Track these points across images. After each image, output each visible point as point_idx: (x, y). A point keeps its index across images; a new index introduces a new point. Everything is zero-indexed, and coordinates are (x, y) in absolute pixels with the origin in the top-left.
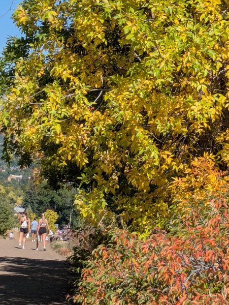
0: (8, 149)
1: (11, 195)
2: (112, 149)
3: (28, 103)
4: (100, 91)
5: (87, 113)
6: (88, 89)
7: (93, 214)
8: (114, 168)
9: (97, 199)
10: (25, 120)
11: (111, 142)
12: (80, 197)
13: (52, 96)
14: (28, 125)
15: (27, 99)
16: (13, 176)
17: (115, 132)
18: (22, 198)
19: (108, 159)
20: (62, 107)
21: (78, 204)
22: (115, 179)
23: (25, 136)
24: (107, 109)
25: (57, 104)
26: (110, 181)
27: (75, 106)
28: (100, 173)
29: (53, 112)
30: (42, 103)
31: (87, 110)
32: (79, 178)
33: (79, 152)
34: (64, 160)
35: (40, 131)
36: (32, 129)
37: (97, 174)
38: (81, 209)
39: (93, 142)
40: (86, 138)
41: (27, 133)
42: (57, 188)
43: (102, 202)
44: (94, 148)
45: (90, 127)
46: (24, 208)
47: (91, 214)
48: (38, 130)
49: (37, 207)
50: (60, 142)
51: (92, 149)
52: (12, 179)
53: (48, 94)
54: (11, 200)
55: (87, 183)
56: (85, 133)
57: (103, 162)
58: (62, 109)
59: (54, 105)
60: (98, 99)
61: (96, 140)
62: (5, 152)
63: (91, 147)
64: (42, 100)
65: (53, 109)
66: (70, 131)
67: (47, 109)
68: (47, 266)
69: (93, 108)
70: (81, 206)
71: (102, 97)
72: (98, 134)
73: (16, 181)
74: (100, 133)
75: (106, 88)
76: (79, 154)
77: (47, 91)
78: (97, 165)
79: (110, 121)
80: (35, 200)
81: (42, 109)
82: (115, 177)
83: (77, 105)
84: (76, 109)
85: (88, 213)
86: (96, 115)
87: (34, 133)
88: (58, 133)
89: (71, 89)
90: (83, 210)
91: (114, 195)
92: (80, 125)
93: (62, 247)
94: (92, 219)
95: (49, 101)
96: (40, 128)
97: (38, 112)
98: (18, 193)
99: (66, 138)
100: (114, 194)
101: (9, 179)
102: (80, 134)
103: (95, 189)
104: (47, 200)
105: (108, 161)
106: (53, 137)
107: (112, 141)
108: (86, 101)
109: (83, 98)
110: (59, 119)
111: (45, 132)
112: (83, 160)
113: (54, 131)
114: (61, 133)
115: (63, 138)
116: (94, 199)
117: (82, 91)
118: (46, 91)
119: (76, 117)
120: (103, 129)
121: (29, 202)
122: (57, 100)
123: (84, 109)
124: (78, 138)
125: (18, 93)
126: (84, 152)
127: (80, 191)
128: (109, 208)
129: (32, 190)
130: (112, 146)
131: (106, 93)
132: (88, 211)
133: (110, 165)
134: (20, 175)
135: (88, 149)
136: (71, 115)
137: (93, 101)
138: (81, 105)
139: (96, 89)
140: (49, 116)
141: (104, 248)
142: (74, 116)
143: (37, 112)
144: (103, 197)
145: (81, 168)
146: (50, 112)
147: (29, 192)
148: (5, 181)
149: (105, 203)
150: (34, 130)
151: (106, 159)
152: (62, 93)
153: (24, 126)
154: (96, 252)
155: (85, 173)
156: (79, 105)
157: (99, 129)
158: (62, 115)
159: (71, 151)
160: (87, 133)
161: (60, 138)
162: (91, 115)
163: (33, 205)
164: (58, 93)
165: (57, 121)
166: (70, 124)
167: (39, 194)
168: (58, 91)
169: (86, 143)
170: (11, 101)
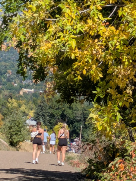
0: (23, 64)
1: (23, 108)
2: (127, 63)
3: (44, 19)
4: (114, 7)
5: (101, 28)
6: (103, 5)
7: (107, 127)
8: (128, 82)
9: (112, 112)
10: (40, 36)
11: (125, 57)
12: (95, 110)
13: (67, 12)
14: (44, 41)
15: (43, 15)
16: (25, 90)
17: (129, 47)
18: (33, 111)
19: (122, 73)
20: (78, 23)
21: (93, 118)
22: (129, 93)
23: (41, 51)
24: (121, 25)
25: (72, 20)
26: (124, 96)
27: (90, 21)
28: (115, 87)
29: (68, 27)
30: (58, 19)
31: (101, 26)
32: (94, 92)
33: (94, 67)
34: (79, 75)
35: (56, 47)
36: (48, 45)
37: (111, 88)
38: (96, 122)
39: (108, 57)
40: (100, 53)
41: (43, 48)
42: (71, 102)
43: (117, 115)
44: (109, 62)
45: (105, 42)
46: (35, 120)
47: (106, 127)
48: (53, 45)
49: (48, 120)
50: (76, 57)
51: (107, 63)
52: (24, 93)
53: (63, 10)
54: (23, 113)
55: (102, 97)
56: (100, 48)
57: (117, 76)
58: (77, 24)
59: (70, 21)
60: (112, 15)
61: (110, 55)
62: (20, 67)
63: (106, 62)
64: (57, 16)
65: (69, 24)
66: (85, 46)
67: (63, 25)
68: (60, 177)
69: (108, 23)
70: (96, 120)
71: (116, 13)
72: (113, 49)
73: (27, 94)
74: (115, 48)
75: (120, 4)
76: (94, 69)
77: (63, 7)
78: (111, 80)
79: (124, 36)
80: (46, 113)
81: (58, 25)
82: (129, 91)
83: (91, 21)
84: (91, 24)
85: (103, 127)
86: (111, 30)
87: (49, 48)
88: (74, 48)
89: (86, 5)
90: (98, 124)
91: (128, 109)
92: (94, 40)
93: (74, 159)
94: (107, 133)
95: (64, 16)
96: (56, 43)
97: (54, 28)
98: (30, 106)
99: (81, 53)
100: (128, 107)
101: (21, 93)
102: (94, 48)
103: (110, 103)
104: (58, 113)
105: (122, 76)
106: (68, 52)
107: (127, 56)
108: (101, 16)
109: (97, 14)
110: (74, 34)
111: (61, 47)
112: (98, 74)
113: (69, 46)
114: (76, 48)
115: (78, 53)
116: (109, 112)
117: (97, 7)
118: (61, 7)
119: (91, 33)
120: (118, 44)
121: (40, 115)
122: (72, 16)
123: (99, 24)
124: (93, 53)
125: (34, 9)
126: (99, 67)
127: (94, 104)
128: (123, 122)
129: (44, 104)
130: (126, 60)
131: (121, 9)
132: (102, 125)
133: (125, 79)
134: (32, 89)
135: (102, 63)
136: (86, 31)
137: (107, 17)
138: (96, 20)
139: (110, 4)
140: (64, 32)
141: (121, 160)
142: (89, 32)
143: (52, 28)
144: (118, 111)
145: (95, 82)
146: (66, 28)
147: (40, 106)
148: (18, 95)
149: (119, 117)
150: (49, 45)
151: (120, 73)
152: (77, 9)
153: (40, 42)
154: (113, 164)
155: (100, 88)
156: (94, 21)
157: (113, 44)
158: (78, 31)
159: (85, 66)
160: (101, 48)
161: (75, 53)
162: (105, 30)
163: (45, 119)
164: (73, 8)
165: (73, 36)
166: (84, 39)
167: (50, 107)
168: (74, 6)
169: (101, 57)
170: (27, 17)
